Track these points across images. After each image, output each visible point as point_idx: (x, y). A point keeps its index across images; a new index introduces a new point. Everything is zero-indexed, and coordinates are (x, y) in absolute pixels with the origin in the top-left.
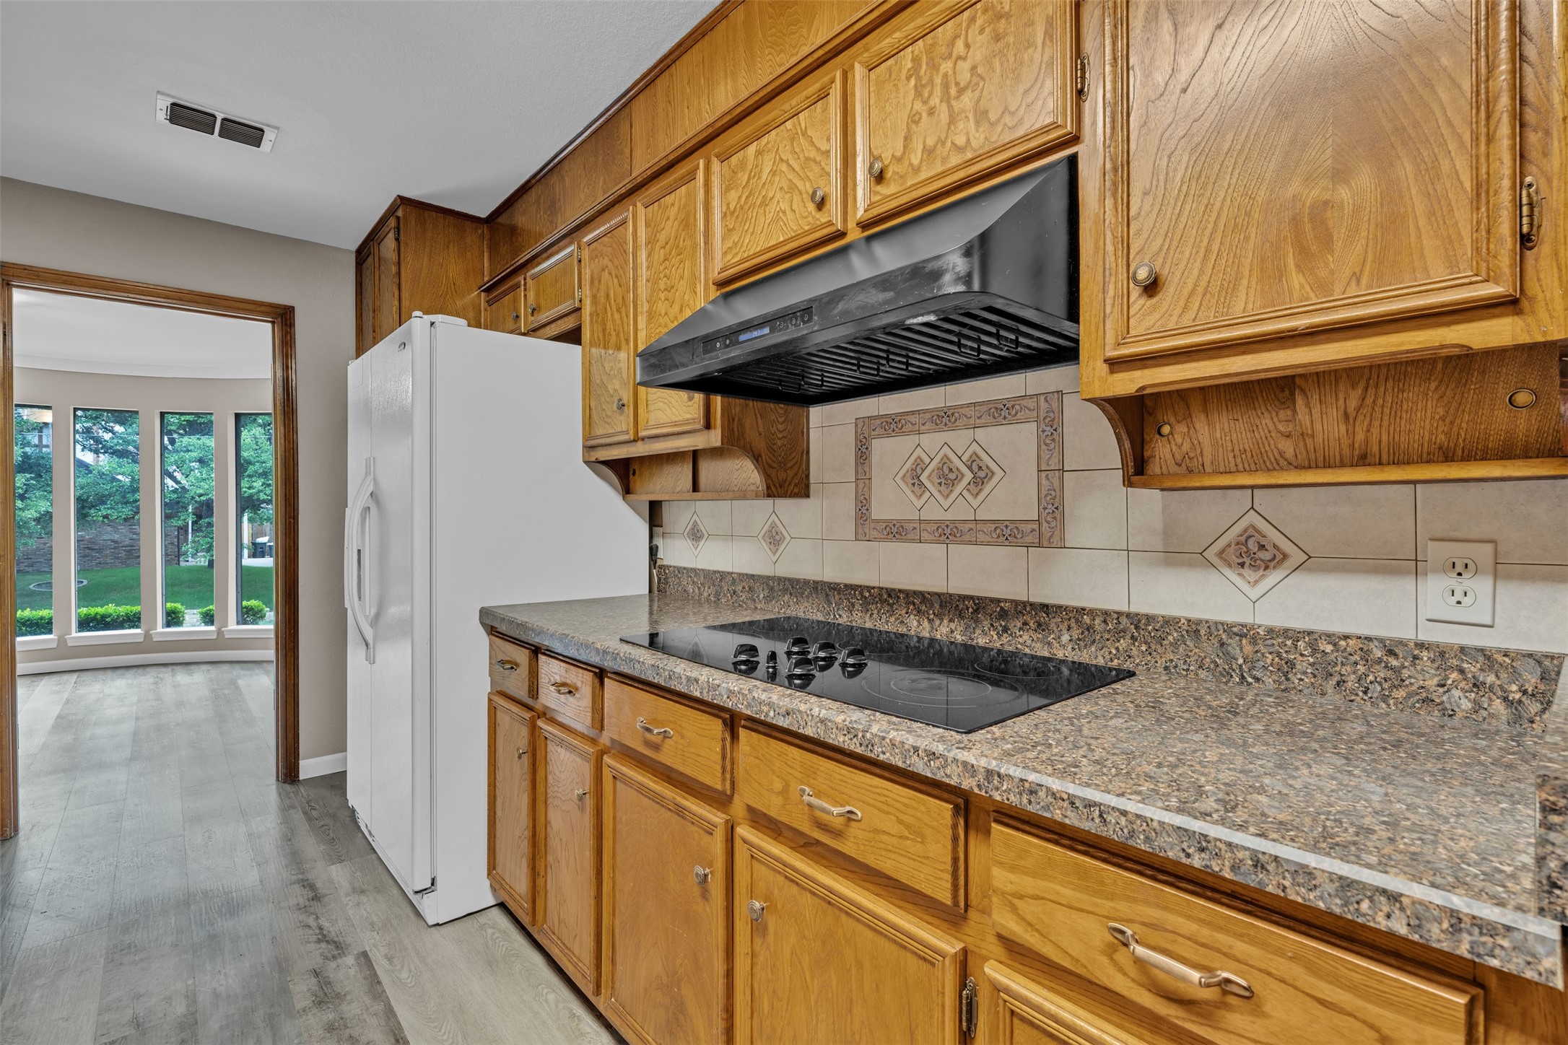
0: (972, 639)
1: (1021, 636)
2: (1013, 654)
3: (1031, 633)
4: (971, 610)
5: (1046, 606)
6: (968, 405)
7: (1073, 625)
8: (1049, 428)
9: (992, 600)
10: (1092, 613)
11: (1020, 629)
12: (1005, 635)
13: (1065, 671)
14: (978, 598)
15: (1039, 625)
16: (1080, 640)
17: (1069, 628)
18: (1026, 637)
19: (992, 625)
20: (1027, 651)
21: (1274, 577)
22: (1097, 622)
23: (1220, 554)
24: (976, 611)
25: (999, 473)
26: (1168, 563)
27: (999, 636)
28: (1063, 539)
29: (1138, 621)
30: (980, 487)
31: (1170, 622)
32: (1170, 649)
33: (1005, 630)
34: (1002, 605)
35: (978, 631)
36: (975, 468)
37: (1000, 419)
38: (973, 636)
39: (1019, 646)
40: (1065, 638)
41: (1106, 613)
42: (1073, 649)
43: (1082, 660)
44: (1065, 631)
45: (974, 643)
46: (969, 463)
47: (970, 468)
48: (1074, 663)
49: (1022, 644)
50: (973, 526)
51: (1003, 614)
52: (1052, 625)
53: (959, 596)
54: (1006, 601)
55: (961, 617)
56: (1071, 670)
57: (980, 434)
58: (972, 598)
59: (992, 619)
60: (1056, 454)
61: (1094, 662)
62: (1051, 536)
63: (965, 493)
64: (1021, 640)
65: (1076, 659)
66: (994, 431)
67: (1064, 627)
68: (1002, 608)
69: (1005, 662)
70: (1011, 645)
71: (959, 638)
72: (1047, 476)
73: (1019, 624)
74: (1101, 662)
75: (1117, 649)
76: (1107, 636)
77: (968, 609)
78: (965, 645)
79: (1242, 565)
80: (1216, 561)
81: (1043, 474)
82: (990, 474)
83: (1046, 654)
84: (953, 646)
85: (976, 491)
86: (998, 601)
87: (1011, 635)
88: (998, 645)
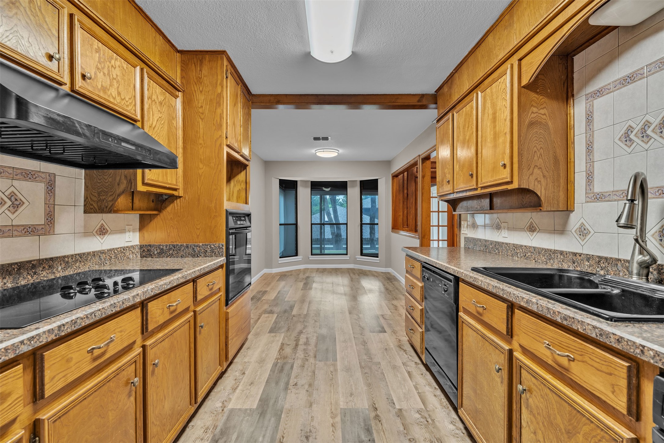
0: (18, 283)
1: (42, 274)
2: (39, 283)
3: (47, 271)
4: (16, 270)
5: (52, 258)
6: (10, 167)
7: (62, 263)
8: (50, 187)
9: (27, 262)
10: (68, 257)
11: (42, 271)
12: (35, 275)
13: (60, 281)
14: (20, 263)
15: (50, 266)
16: (64, 267)
17: (61, 264)
18: (44, 273)
19: (28, 273)
20: (45, 279)
21: (106, 236)
22: (70, 259)
23: (96, 232)
24: (19, 269)
25: (27, 203)
26: (85, 236)
27: (32, 277)
28: (54, 231)
29: (81, 255)
30: (16, 209)
31: (89, 254)
32: (89, 262)
33: (35, 273)
34: (33, 262)
35: (21, 279)
36: (13, 199)
37: (27, 178)
38: (18, 282)
39: (42, 278)
40: (60, 268)
41: (72, 255)
42: (63, 272)
43: (66, 274)
44: (59, 266)
45: (18, 285)
46: (10, 196)
47: (10, 199)
48: (63, 277)
49: (43, 277)
50: (11, 228)
51: (34, 267)
52: (55, 265)
53: (8, 264)
54: (34, 260)
55: (10, 274)
56: (62, 280)
57: (15, 183)
58: (16, 263)
59: (28, 271)
60: (52, 198)
61: (70, 274)
62: (50, 230)
63: (7, 212)
64: (42, 275)
65: (64, 275)
66: (24, 183)
67: (59, 265)
68: (33, 264)
69: (35, 287)
70: (38, 279)
71: (9, 285)
72: (48, 206)
73: (41, 269)
74: (72, 273)
75: (76, 267)
76: (73, 263)
77: (14, 269)
78: (13, 289)
79: (100, 234)
80: (95, 234)
81: (47, 205)
82: (22, 203)
83: (53, 277)
84: (6, 291)
85: (13, 210)
86: (31, 261)
87: (38, 275)
88: (32, 281)
